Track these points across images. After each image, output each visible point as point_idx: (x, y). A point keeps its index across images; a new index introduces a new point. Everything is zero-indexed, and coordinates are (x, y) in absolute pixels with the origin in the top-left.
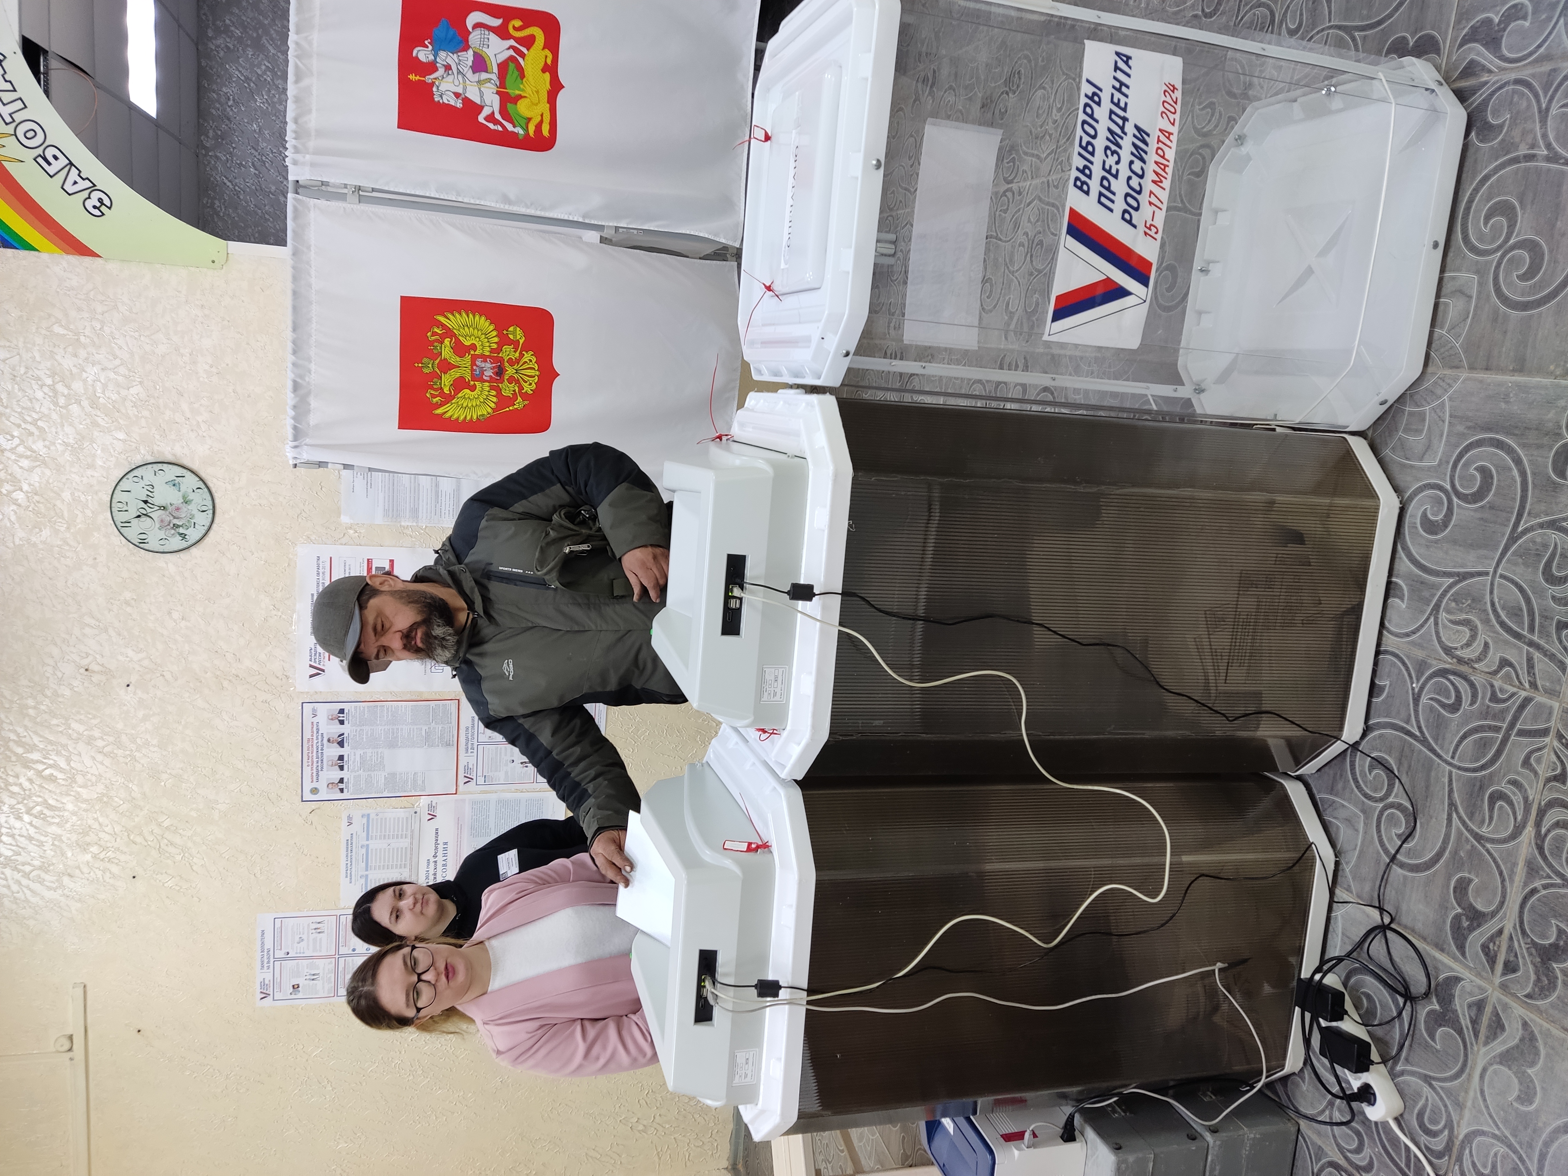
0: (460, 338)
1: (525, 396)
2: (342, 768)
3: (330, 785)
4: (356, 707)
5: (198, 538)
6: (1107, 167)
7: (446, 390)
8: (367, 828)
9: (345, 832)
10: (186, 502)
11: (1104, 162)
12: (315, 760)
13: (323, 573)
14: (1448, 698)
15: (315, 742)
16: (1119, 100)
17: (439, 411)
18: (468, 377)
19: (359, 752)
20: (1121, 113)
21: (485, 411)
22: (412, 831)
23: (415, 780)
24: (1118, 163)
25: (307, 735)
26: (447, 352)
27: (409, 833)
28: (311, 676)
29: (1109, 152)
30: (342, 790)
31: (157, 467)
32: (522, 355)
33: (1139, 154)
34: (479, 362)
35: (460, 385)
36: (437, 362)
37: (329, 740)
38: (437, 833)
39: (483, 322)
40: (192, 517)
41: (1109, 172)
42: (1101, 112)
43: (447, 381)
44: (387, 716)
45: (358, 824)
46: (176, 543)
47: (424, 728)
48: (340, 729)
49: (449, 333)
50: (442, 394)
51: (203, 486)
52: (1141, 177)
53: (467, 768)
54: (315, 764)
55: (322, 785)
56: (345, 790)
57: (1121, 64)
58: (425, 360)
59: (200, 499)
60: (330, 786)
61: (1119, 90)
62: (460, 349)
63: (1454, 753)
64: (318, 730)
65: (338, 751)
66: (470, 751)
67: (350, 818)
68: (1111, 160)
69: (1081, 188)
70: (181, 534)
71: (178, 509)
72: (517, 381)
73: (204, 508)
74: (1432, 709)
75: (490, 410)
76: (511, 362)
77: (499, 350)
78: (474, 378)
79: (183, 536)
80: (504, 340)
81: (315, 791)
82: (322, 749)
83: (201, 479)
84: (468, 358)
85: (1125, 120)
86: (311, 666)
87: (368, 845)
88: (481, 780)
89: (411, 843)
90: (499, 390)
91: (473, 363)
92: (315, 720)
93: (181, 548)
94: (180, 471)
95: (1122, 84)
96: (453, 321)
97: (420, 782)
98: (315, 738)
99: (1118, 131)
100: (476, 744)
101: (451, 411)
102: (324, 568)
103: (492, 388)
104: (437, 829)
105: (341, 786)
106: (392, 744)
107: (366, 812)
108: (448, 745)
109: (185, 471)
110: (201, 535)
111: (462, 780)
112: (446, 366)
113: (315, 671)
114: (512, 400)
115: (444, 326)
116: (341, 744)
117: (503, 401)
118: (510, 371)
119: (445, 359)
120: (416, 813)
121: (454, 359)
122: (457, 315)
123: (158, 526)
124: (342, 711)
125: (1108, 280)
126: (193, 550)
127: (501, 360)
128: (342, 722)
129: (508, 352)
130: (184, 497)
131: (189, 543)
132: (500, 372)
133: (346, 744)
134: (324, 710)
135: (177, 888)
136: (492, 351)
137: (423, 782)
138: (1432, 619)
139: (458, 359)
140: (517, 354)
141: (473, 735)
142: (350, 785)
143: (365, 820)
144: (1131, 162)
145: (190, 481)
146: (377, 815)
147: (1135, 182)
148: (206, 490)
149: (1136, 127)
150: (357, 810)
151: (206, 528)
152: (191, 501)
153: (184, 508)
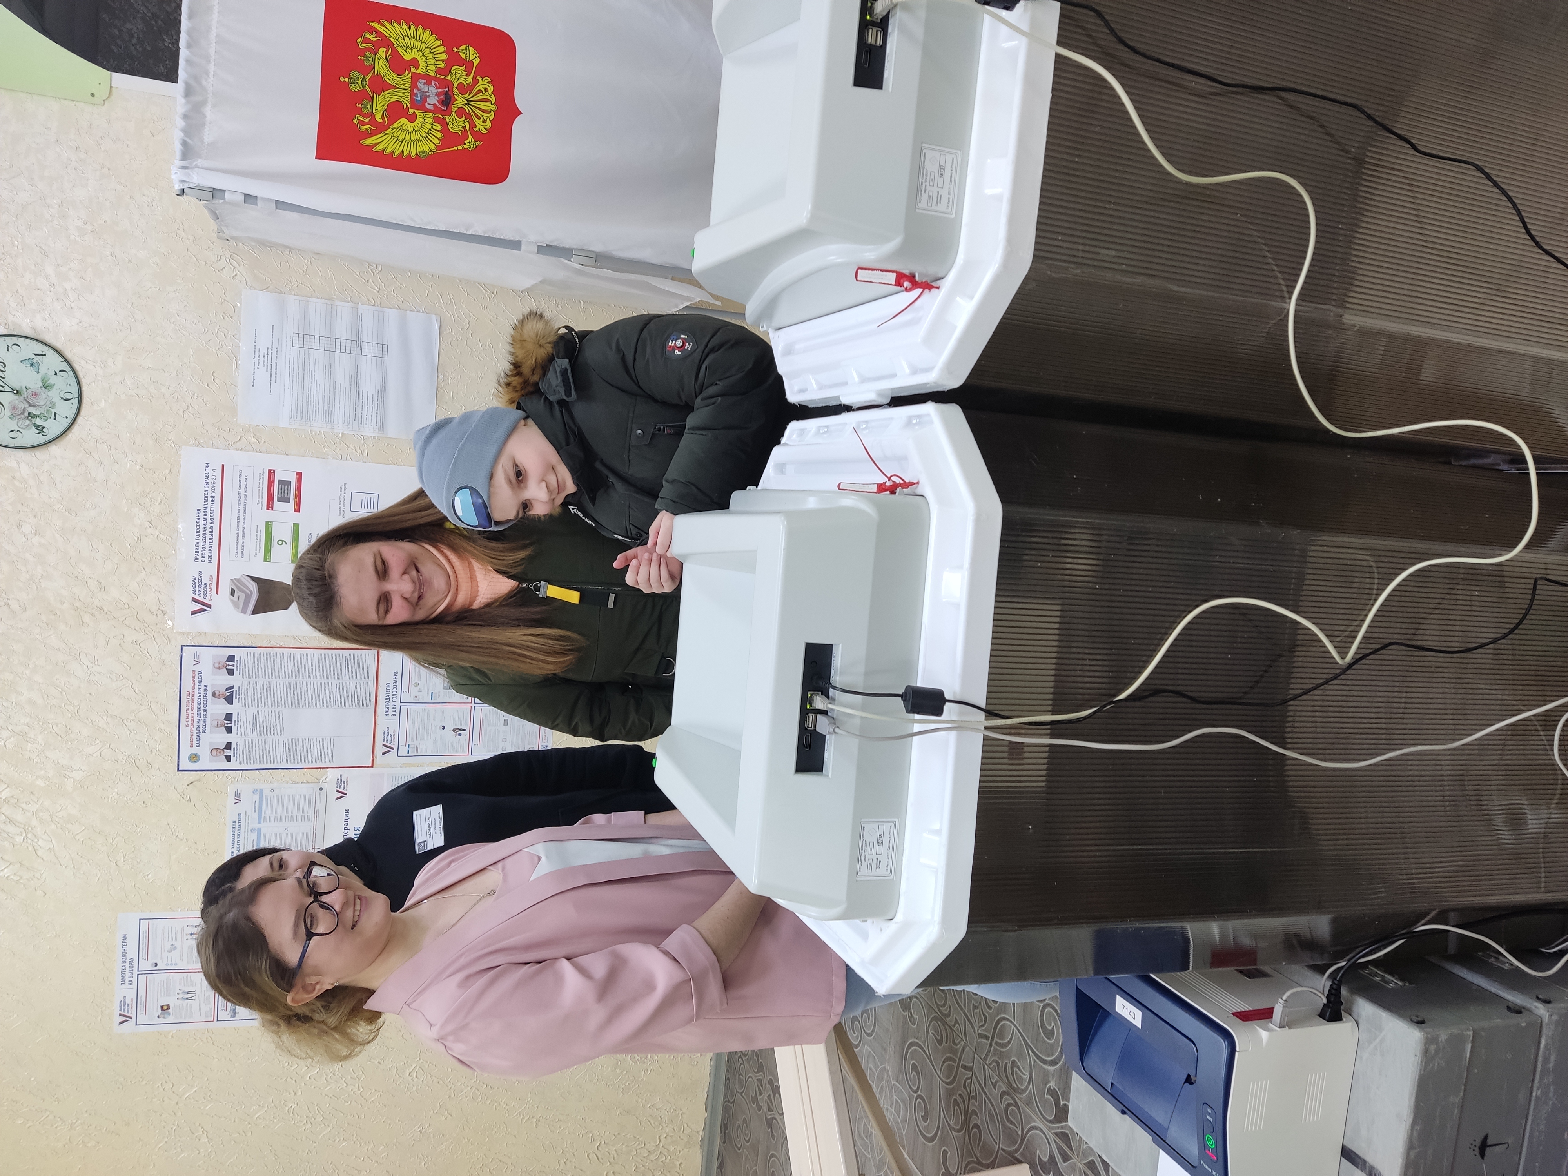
2: (229, 730)
3: (214, 751)
4: (249, 655)
5: (58, 433)
8: (259, 808)
9: (231, 812)
10: (46, 386)
12: (196, 718)
13: (213, 484)
15: (196, 695)
19: (252, 711)
22: (316, 812)
23: (321, 749)
25: (187, 686)
27: (312, 815)
28: (193, 613)
30: (228, 759)
31: (10, 341)
37: (214, 695)
38: (347, 816)
40: (53, 406)
44: (289, 667)
45: (247, 804)
46: (31, 437)
47: (335, 682)
48: (229, 680)
51: (68, 369)
53: (387, 735)
54: (195, 724)
56: (233, 758)
59: (63, 384)
60: (214, 752)
64: (201, 681)
66: (390, 713)
67: (237, 793)
70: (37, 426)
71: (35, 395)
73: (68, 396)
79: (40, 429)
81: (194, 758)
82: (205, 705)
83: (66, 360)
86: (194, 600)
87: (259, 829)
88: (403, 751)
89: (315, 828)
92: (197, 668)
93: (36, 443)
94: (39, 348)
97: (327, 751)
98: (196, 690)
100: (398, 704)
102: (214, 477)
104: (347, 811)
105: (228, 752)
106: (294, 703)
107: (258, 786)
108: (365, 705)
109: (46, 348)
110: (62, 429)
111: (380, 749)
113: (199, 606)
116: (229, 700)
120: (321, 789)
123: (8, 413)
124: (231, 658)
126: (53, 449)
128: (231, 672)
130: (44, 380)
131: (48, 438)
133: (235, 700)
137: (332, 751)
141: (395, 692)
142: (240, 753)
143: (256, 797)
145: (52, 361)
146: (272, 791)
148: (71, 373)
150: (246, 784)
151: (69, 420)
152: (52, 386)
153: (43, 394)
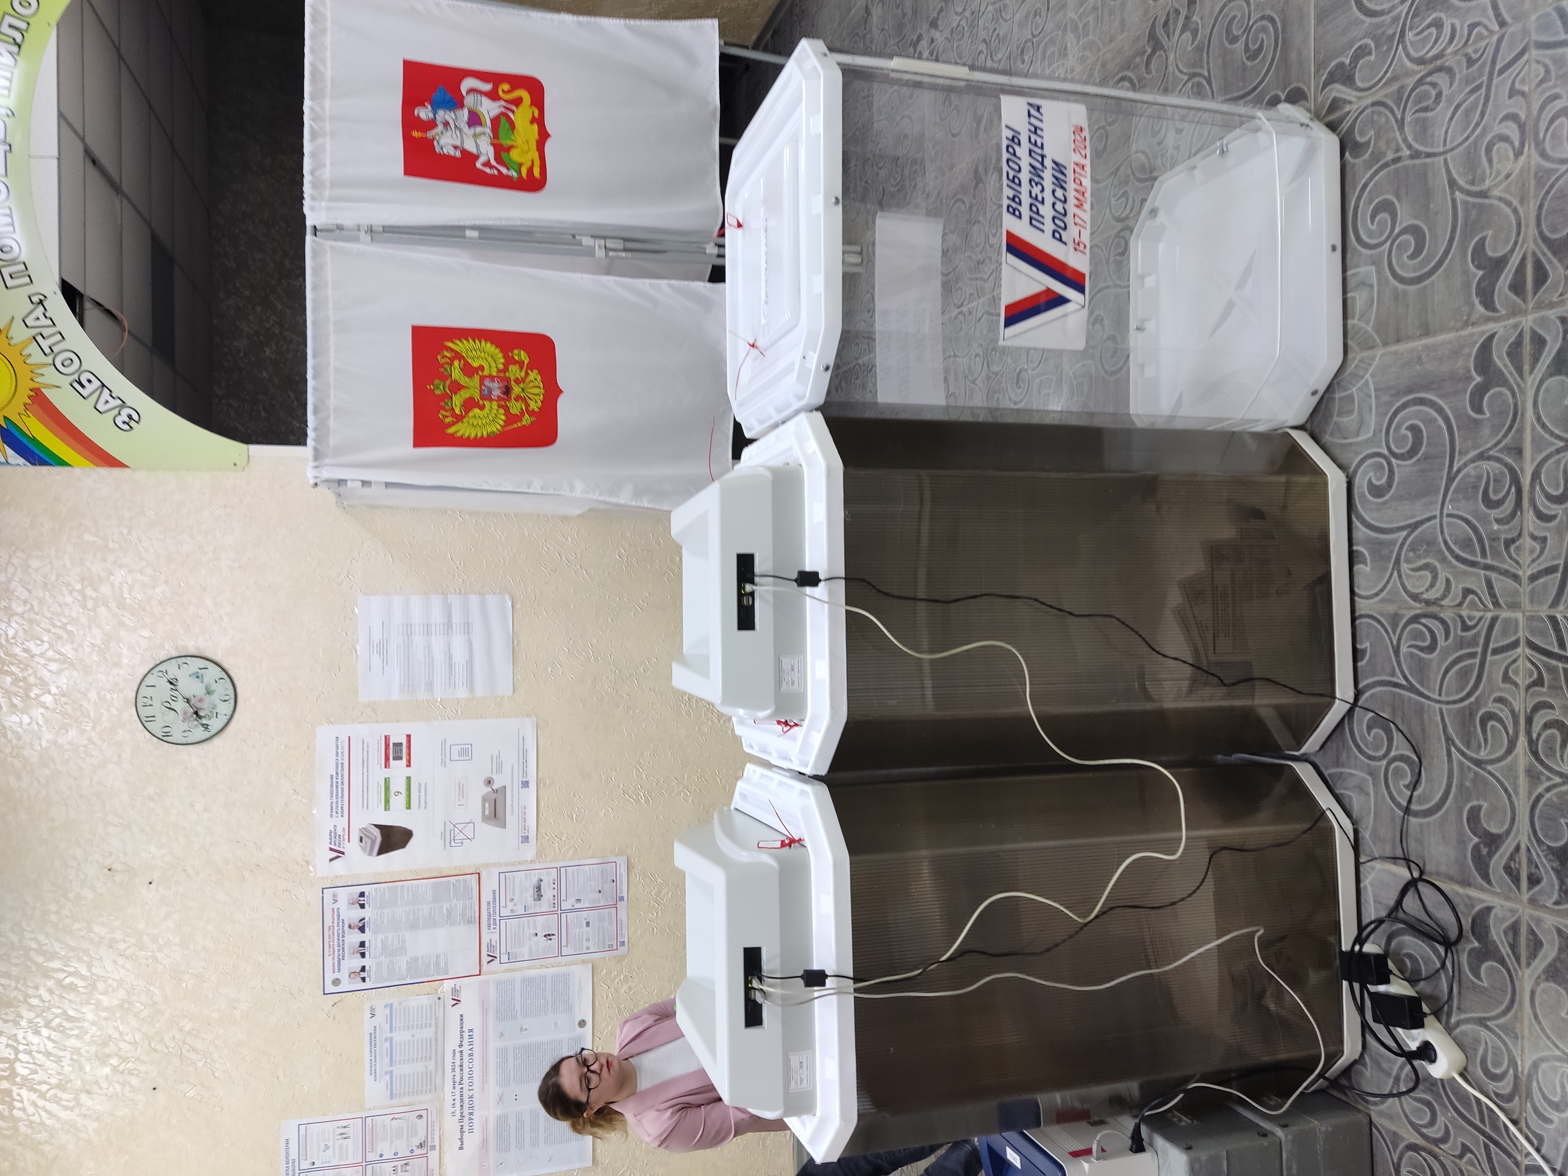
0: (469, 361)
1: (531, 413)
2: (363, 955)
3: (352, 974)
4: (376, 890)
5: (220, 728)
6: (1034, 195)
7: (457, 411)
8: (390, 1019)
9: (368, 1025)
10: (209, 692)
11: (1030, 192)
12: (336, 948)
13: (342, 753)
14: (1424, 640)
15: (336, 928)
16: (1036, 142)
17: (451, 430)
18: (477, 396)
19: (380, 937)
20: (1039, 151)
21: (495, 428)
22: (436, 1019)
23: (437, 963)
24: (1043, 190)
25: (328, 922)
26: (456, 373)
27: (433, 1022)
28: (331, 860)
29: (1033, 184)
30: (364, 979)
31: (180, 661)
32: (527, 374)
33: (1059, 183)
34: (487, 382)
35: (470, 404)
36: (448, 383)
37: (350, 927)
38: (462, 1020)
39: (489, 347)
40: (215, 707)
41: (1036, 199)
42: (1022, 151)
43: (457, 401)
44: (408, 897)
45: (381, 1017)
46: (199, 733)
47: (446, 905)
48: (362, 913)
49: (458, 356)
50: (454, 415)
51: (225, 676)
52: (1065, 201)
53: (490, 946)
54: (336, 953)
55: (344, 976)
56: (367, 979)
57: (1033, 112)
58: (437, 382)
59: (223, 689)
60: (352, 976)
61: (1035, 132)
62: (469, 370)
63: (1440, 690)
64: (339, 915)
65: (358, 937)
66: (492, 926)
67: (372, 1009)
68: (1036, 190)
69: (1014, 214)
70: (203, 725)
71: (201, 700)
72: (524, 400)
73: (226, 698)
74: (1412, 655)
75: (499, 427)
76: (517, 382)
77: (506, 369)
78: (483, 397)
79: (206, 727)
80: (509, 361)
81: (336, 982)
82: (343, 937)
83: (224, 670)
84: (477, 378)
85: (1043, 156)
86: (331, 849)
87: (391, 1039)
88: (505, 958)
89: (436, 1033)
90: (507, 409)
91: (482, 383)
92: (336, 906)
93: (203, 738)
94: (202, 663)
95: (1036, 128)
96: (461, 346)
97: (442, 965)
98: (336, 925)
99: (1039, 166)
100: (498, 918)
101: (462, 429)
102: (343, 748)
103: (500, 406)
104: (461, 1016)
105: (363, 975)
106: (414, 926)
107: (389, 1001)
108: (470, 922)
109: (207, 662)
110: (223, 725)
111: (485, 959)
112: (456, 387)
113: (335, 854)
114: (519, 418)
115: (452, 350)
116: (362, 929)
117: (511, 419)
118: (516, 390)
119: (456, 381)
120: (439, 998)
121: (463, 380)
122: (465, 342)
123: (181, 717)
124: (362, 894)
125: (1048, 291)
126: (216, 741)
127: (508, 380)
128: (362, 906)
129: (514, 372)
130: (207, 688)
131: (211, 734)
132: (507, 391)
133: (367, 929)
134: (344, 895)
135: (199, 1098)
136: (499, 371)
137: (446, 964)
138: (1395, 573)
139: (467, 379)
140: (523, 374)
141: (494, 908)
142: (373, 974)
143: (388, 1011)
144: (1054, 192)
145: (214, 672)
146: (400, 1004)
147: (1059, 206)
148: (228, 680)
149: (1054, 162)
150: (379, 1000)
151: (228, 717)
152: (213, 692)
153: (207, 699)
